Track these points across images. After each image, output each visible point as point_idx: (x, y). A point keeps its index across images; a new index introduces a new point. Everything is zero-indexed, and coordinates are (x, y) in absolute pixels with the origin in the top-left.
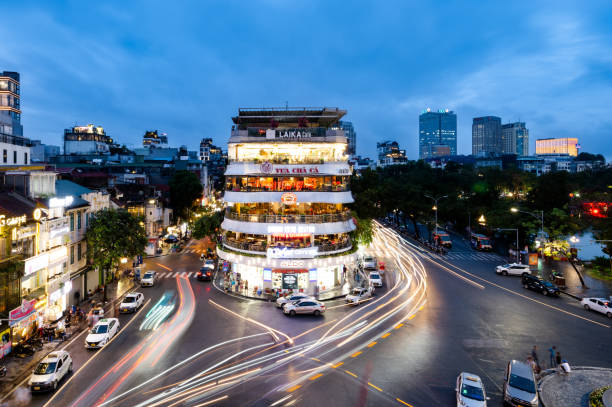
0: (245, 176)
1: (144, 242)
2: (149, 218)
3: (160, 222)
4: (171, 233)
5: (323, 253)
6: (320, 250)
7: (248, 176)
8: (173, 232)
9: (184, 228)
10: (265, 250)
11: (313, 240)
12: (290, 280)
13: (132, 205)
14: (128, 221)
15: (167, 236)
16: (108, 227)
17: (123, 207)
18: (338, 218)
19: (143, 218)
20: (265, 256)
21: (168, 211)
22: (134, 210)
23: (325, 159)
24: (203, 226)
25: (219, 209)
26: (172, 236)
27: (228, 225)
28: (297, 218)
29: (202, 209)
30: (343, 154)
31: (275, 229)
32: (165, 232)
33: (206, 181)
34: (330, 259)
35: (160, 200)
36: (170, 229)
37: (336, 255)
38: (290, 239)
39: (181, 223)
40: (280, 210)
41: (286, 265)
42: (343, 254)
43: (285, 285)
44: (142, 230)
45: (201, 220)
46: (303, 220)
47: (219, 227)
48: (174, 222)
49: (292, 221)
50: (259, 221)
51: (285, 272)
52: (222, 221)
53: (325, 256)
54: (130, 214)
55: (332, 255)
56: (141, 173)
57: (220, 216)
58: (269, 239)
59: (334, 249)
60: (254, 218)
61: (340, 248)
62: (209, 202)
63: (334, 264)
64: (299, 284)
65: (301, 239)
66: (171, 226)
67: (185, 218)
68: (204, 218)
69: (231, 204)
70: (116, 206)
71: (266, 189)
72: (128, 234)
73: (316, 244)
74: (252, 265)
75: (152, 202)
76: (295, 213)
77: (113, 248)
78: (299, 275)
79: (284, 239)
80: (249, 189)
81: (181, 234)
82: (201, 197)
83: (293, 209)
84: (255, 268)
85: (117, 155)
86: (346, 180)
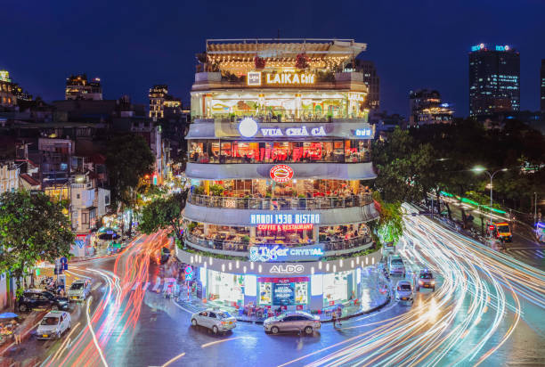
0: (217, 140)
1: (69, 238)
2: (75, 202)
3: (92, 209)
4: (108, 225)
5: (332, 253)
6: (327, 249)
7: (222, 140)
8: (110, 222)
9: (127, 217)
10: (245, 250)
11: (316, 234)
12: (283, 292)
13: (50, 184)
14: (47, 208)
15: (102, 229)
16: (18, 217)
17: (38, 187)
18: (353, 201)
19: (67, 204)
20: (247, 258)
21: (104, 193)
22: (54, 193)
23: (335, 114)
24: (155, 214)
25: (178, 190)
26: (110, 229)
27: (191, 212)
28: (293, 201)
29: (153, 189)
30: (362, 109)
31: (261, 219)
32: (99, 224)
33: (158, 146)
34: (341, 262)
35: (92, 176)
36: (106, 220)
37: (350, 255)
38: (283, 233)
39: (122, 211)
40: (269, 190)
41: (277, 270)
42: (361, 253)
43: (276, 301)
44: (65, 221)
45: (152, 205)
46: (302, 205)
47: (178, 216)
48: (112, 210)
49: (285, 206)
50: (238, 207)
51: (276, 281)
52: (183, 207)
53: (334, 257)
54: (48, 198)
55: (344, 256)
56: (64, 138)
57: (181, 199)
58: (253, 233)
59: (347, 247)
60: (231, 203)
61: (356, 245)
62: (165, 179)
63: (347, 267)
64: (297, 298)
65: (300, 233)
66: (109, 214)
67: (128, 203)
68: (157, 202)
69: (196, 182)
70: (28, 187)
71: (247, 159)
72: (47, 227)
73: (322, 239)
74: (227, 271)
75: (80, 179)
76: (290, 194)
77: (25, 246)
78: (297, 285)
79: (274, 233)
80: (222, 160)
81: (122, 227)
82: (151, 172)
83: (287, 189)
84: (233, 276)
85: (28, 111)
86: (365, 147)
